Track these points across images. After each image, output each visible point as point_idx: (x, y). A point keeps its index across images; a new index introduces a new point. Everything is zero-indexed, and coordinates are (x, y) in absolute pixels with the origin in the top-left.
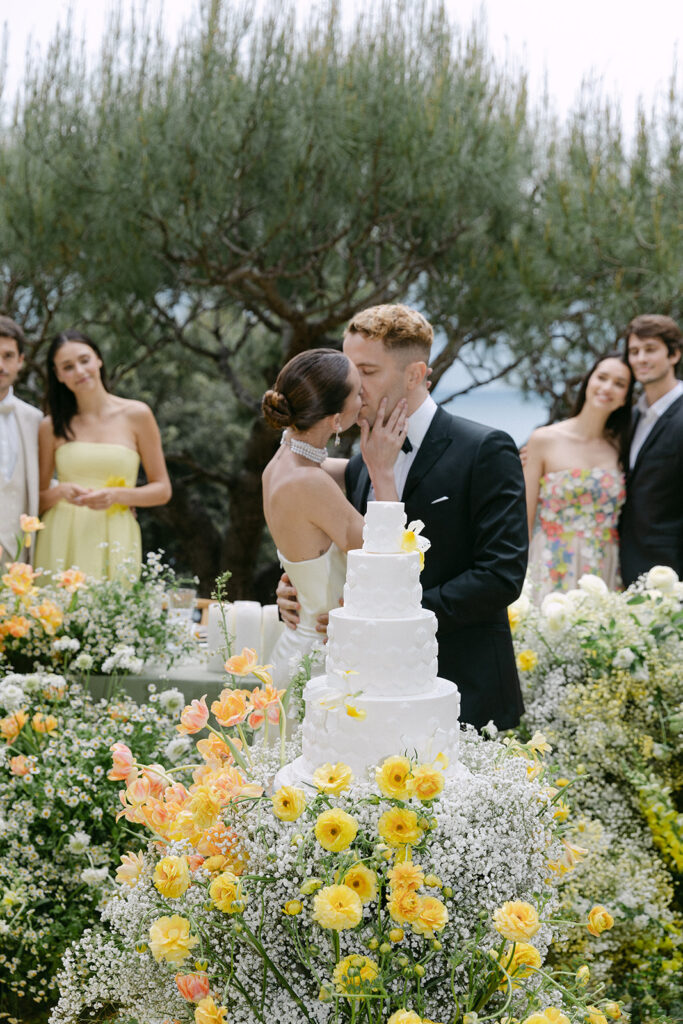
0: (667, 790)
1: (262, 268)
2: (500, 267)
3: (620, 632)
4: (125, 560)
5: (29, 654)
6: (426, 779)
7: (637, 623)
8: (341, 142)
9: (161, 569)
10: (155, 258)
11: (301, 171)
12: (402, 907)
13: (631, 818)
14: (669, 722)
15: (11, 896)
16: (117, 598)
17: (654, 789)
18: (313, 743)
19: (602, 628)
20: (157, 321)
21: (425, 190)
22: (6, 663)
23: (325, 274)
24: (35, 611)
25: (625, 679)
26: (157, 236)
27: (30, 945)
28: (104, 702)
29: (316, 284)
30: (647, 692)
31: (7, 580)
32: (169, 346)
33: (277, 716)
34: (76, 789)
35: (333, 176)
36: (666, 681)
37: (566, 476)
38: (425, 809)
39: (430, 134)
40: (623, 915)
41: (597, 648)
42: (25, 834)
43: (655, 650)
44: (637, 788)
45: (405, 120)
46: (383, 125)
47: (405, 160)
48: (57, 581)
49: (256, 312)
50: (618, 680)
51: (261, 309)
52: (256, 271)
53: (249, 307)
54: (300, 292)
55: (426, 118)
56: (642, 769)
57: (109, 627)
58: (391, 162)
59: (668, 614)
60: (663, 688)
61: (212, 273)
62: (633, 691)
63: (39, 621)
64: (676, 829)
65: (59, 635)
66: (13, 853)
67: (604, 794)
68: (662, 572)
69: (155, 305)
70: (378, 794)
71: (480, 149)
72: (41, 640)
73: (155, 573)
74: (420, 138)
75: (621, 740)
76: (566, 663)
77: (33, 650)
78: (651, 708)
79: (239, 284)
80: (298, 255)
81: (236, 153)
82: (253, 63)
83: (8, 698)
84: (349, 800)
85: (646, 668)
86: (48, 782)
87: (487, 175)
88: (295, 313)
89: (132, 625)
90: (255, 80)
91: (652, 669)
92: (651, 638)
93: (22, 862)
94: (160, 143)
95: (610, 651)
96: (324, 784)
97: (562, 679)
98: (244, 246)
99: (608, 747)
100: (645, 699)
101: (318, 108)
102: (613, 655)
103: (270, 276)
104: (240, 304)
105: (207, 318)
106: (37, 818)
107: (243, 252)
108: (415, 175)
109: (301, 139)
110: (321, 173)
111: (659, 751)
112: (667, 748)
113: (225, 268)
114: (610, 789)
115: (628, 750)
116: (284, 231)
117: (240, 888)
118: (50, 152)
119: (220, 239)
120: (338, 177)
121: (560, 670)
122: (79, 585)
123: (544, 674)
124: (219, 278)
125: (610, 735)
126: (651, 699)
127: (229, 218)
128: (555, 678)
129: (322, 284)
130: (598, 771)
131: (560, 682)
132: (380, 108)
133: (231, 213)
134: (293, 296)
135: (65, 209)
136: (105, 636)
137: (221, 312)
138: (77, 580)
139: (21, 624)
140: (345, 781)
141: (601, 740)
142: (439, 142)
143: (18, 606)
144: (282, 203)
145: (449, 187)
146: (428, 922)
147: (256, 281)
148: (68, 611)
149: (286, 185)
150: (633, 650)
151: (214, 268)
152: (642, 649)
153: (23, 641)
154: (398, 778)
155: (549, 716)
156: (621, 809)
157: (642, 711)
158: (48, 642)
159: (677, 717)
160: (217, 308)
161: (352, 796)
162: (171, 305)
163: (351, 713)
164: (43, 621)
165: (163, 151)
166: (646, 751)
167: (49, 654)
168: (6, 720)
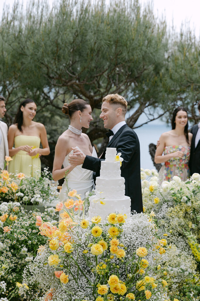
0: (195, 237)
1: (79, 81)
2: (156, 82)
3: (183, 192)
4: (37, 170)
5: (8, 198)
6: (120, 217)
7: (189, 189)
8: (105, 42)
9: (48, 173)
10: (45, 77)
11: (92, 50)
12: (113, 250)
13: (186, 246)
14: (197, 218)
15: (4, 266)
16: (34, 182)
17: (192, 237)
18: (91, 212)
19: (178, 191)
20: (44, 98)
21: (132, 57)
22: (1, 201)
23: (101, 83)
24: (10, 185)
25: (184, 205)
26: (45, 69)
27: (10, 280)
28: (31, 211)
29: (97, 86)
30: (191, 209)
31: (2, 175)
32: (48, 106)
33: (82, 208)
34: (23, 235)
35: (102, 52)
36: (196, 206)
37: (171, 148)
38: (120, 227)
39: (133, 40)
40: (181, 271)
41: (176, 196)
42: (8, 249)
43: (193, 197)
44: (187, 237)
45: (125, 35)
46: (118, 36)
47: (125, 48)
48: (16, 177)
49: (77, 95)
50: (182, 206)
51: (79, 94)
52: (77, 81)
53: (75, 94)
54: (92, 89)
55: (132, 35)
56: (189, 231)
57: (32, 190)
58: (121, 48)
59: (197, 187)
60: (195, 208)
61: (63, 82)
62: (187, 209)
63: (11, 188)
64: (198, 248)
65: (17, 192)
66: (4, 255)
67: (178, 239)
68: (196, 175)
69: (43, 92)
70: (108, 223)
71: (149, 45)
72: (11, 194)
73: (46, 174)
74: (130, 41)
75: (183, 223)
76: (168, 201)
77: (9, 197)
78: (192, 214)
79: (72, 86)
80: (91, 77)
81: (71, 44)
82: (77, 15)
83: (3, 209)
84: (101, 225)
85: (191, 202)
86: (15, 233)
87: (151, 53)
88: (90, 96)
89: (39, 190)
90: (78, 20)
91: (192, 202)
92: (192, 194)
93: (7, 257)
94: (48, 40)
95: (180, 197)
96: (94, 221)
97: (167, 206)
98: (73, 73)
99: (179, 225)
100: (190, 211)
101: (98, 30)
102: (181, 198)
103: (82, 84)
104: (72, 92)
105: (61, 97)
106: (11, 245)
107: (73, 76)
108: (128, 53)
109: (92, 40)
110: (99, 51)
111: (194, 226)
112: (196, 225)
113: (67, 81)
114: (180, 237)
115: (185, 226)
116: (86, 69)
117: (72, 246)
118: (11, 42)
119: (66, 71)
120: (104, 53)
121: (166, 203)
122: (23, 177)
123: (162, 205)
124: (65, 84)
125: (180, 222)
126: (192, 211)
127: (69, 64)
128: (165, 206)
129: (99, 86)
130: (177, 232)
131: (166, 207)
132: (118, 31)
133: (69, 62)
134: (90, 90)
135: (15, 60)
136: (31, 193)
137: (66, 95)
138: (22, 176)
139: (6, 189)
140: (100, 220)
141: (177, 223)
142: (136, 42)
143: (4, 184)
144: (86, 60)
145: (139, 57)
146: (120, 255)
147: (77, 85)
148: (20, 186)
149: (88, 54)
150: (187, 197)
151: (64, 81)
152: (189, 197)
153: (6, 194)
154: (113, 219)
155: (163, 217)
156: (183, 243)
157: (189, 215)
158: (13, 195)
159: (199, 216)
160: (64, 94)
161: (101, 224)
162: (49, 93)
163: (101, 203)
164: (12, 188)
165: (49, 43)
166: (190, 226)
167: (14, 198)
168: (2, 217)
